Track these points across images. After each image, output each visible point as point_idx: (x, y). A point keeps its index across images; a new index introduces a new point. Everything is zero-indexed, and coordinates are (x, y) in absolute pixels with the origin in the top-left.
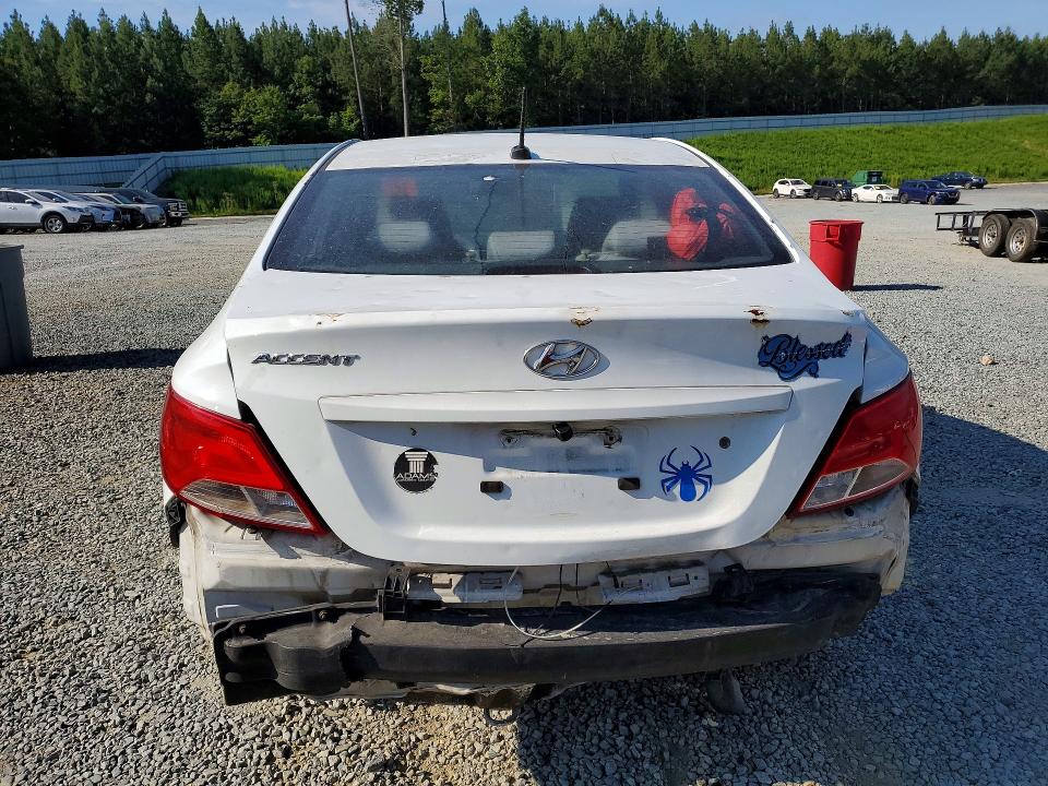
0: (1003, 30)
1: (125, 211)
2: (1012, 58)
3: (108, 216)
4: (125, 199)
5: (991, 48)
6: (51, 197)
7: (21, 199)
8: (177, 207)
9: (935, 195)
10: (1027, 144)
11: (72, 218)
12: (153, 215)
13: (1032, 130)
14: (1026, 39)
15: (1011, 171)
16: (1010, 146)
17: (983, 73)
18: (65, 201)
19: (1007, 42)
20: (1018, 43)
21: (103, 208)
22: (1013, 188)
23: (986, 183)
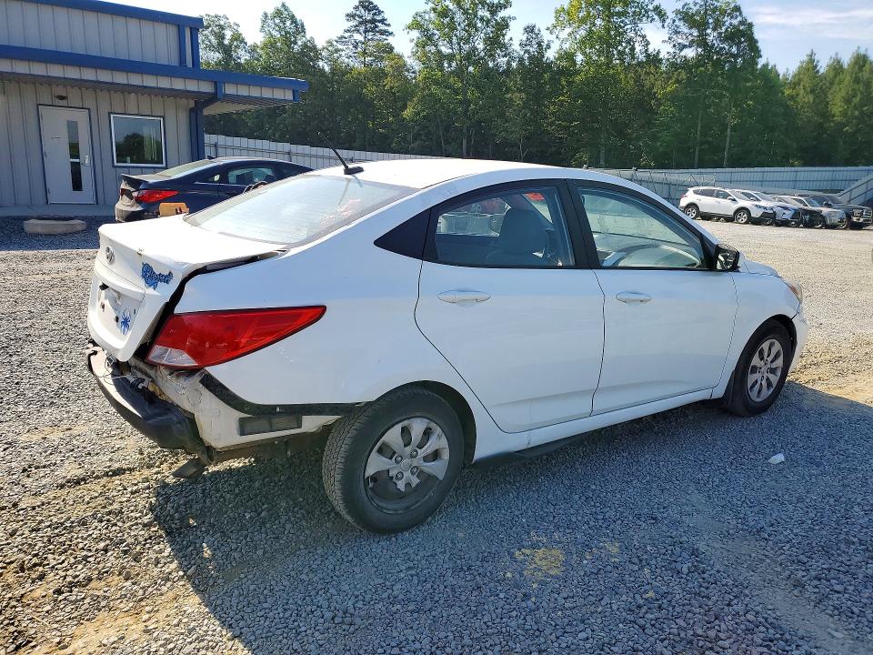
1: (807, 212)
3: (788, 215)
4: (815, 202)
6: (749, 196)
7: (725, 196)
8: (862, 214)
11: (756, 213)
12: (833, 218)
18: (758, 200)
21: (786, 208)
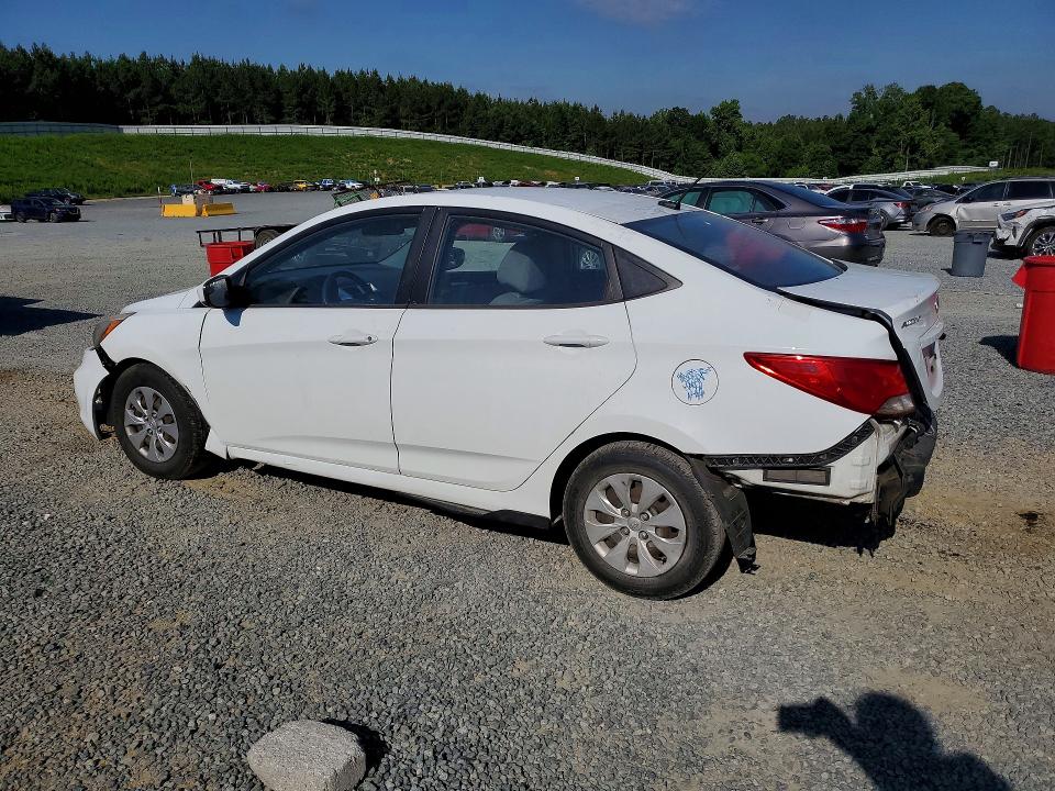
0: (40, 46)
2: (55, 75)
5: (31, 64)
9: (56, 212)
10: (100, 161)
13: (98, 147)
14: (64, 57)
15: (96, 186)
16: (86, 163)
17: (31, 87)
19: (45, 58)
20: (58, 61)
22: (100, 204)
23: (85, 199)
